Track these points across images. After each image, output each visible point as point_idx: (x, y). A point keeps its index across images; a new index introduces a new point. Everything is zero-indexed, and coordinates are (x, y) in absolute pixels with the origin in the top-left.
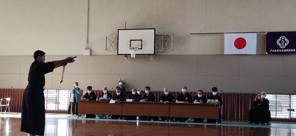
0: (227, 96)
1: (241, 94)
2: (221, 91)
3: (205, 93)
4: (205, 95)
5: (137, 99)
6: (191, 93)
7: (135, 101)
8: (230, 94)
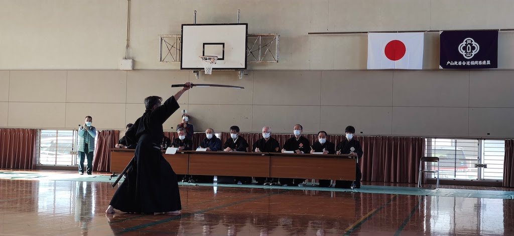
5: (215, 147)
7: (212, 149)
8: (376, 138)
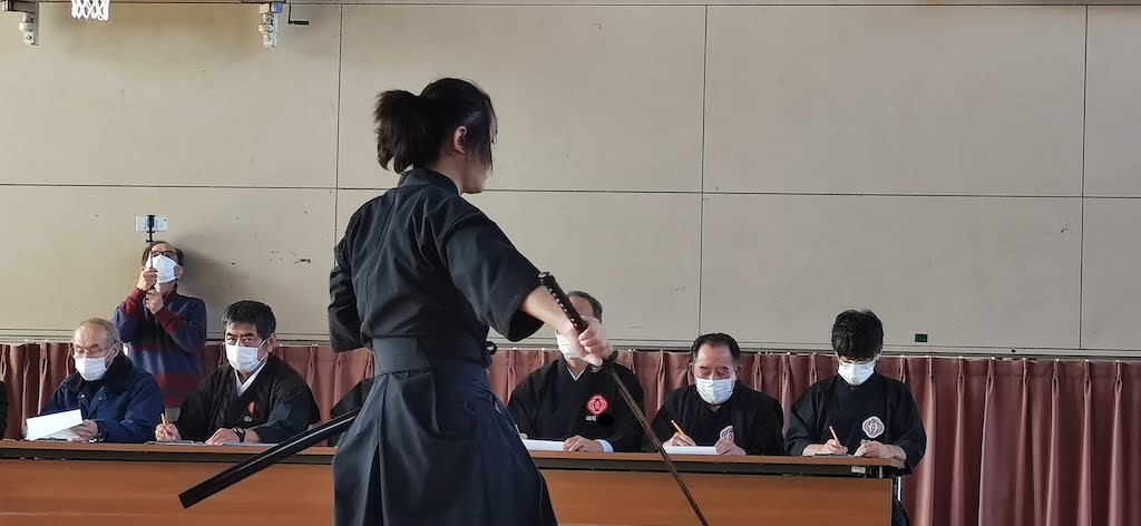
0: (975, 382)
1: (1097, 371)
2: (921, 338)
3: (771, 362)
4: (770, 376)
6: (641, 354)
8: (996, 369)
